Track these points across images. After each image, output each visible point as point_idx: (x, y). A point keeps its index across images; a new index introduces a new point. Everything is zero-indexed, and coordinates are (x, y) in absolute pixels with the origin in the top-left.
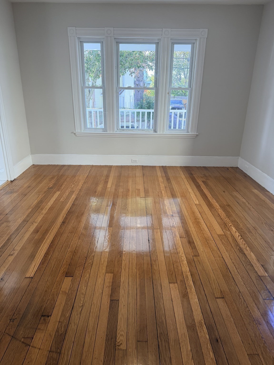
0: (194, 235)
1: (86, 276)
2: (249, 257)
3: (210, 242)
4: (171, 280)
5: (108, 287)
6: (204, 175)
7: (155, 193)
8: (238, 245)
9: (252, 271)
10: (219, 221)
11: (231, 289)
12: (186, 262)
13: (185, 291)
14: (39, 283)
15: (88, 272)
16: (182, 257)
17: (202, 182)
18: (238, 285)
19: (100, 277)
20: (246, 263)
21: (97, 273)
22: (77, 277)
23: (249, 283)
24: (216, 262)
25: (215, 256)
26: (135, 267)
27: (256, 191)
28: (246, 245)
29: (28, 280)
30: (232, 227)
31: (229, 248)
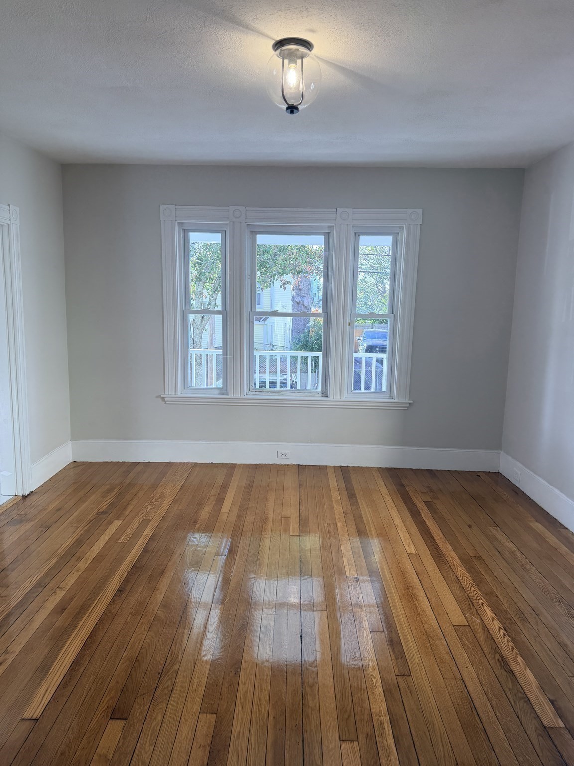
0: (401, 625)
1: (155, 718)
2: (521, 681)
3: (437, 641)
4: (344, 733)
5: (201, 748)
6: (428, 487)
7: (323, 525)
8: (496, 650)
9: (528, 715)
10: (458, 592)
11: (479, 758)
12: (381, 689)
13: (376, 762)
14: (50, 733)
15: (161, 708)
16: (373, 677)
17: (423, 503)
18: (497, 751)
19: (186, 721)
20: (515, 695)
21: (180, 713)
22: (135, 721)
23: (522, 743)
24: (447, 691)
25: (446, 676)
26: (267, 698)
27: (538, 526)
28: (515, 650)
29: (26, 726)
30: (486, 608)
31: (478, 656)
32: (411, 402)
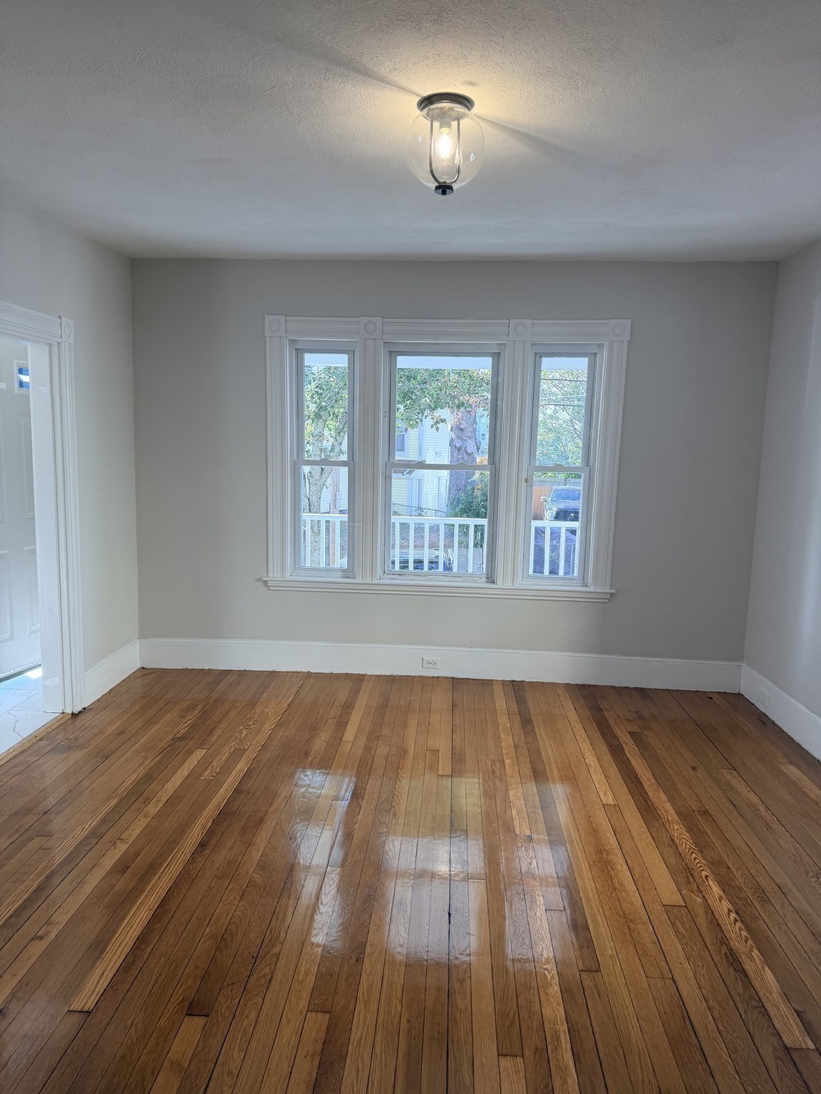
0: (589, 901)
1: (247, 1017)
2: (757, 985)
3: (639, 926)
4: (504, 1046)
5: (308, 1058)
6: (637, 712)
7: (484, 763)
8: (723, 941)
9: (764, 1030)
10: (672, 860)
11: (691, 1087)
12: (557, 988)
13: (546, 1087)
14: (106, 1031)
15: (256, 1004)
16: (548, 971)
17: (629, 736)
18: (717, 1076)
19: (289, 1021)
20: (747, 1003)
21: (281, 1010)
22: (220, 1019)
23: (754, 1069)
24: (651, 995)
25: (649, 974)
26: (399, 995)
27: (792, 771)
28: (750, 942)
29: (76, 1019)
30: (711, 883)
31: (697, 948)
32: (614, 591)
